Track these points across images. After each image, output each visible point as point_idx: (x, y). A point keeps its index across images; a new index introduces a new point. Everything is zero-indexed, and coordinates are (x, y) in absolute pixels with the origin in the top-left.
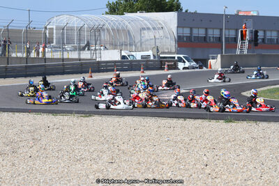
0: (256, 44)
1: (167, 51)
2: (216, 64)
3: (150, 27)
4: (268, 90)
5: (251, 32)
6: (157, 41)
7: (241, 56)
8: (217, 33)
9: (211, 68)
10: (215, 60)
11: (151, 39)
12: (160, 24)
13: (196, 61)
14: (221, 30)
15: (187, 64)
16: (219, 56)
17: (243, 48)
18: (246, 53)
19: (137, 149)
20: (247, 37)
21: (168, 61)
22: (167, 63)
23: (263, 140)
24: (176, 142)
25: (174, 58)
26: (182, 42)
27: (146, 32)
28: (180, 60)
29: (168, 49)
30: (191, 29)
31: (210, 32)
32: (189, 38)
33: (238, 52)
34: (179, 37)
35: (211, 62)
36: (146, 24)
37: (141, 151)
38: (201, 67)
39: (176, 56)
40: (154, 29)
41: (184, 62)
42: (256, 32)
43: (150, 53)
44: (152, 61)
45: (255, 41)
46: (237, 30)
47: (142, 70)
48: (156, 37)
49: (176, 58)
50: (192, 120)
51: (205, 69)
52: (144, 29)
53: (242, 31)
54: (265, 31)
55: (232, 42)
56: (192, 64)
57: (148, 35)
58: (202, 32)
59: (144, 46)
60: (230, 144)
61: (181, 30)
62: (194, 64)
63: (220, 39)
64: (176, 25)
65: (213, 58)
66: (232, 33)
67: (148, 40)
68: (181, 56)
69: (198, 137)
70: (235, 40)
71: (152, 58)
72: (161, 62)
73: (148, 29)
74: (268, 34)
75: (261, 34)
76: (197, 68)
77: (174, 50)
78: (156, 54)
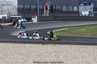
0: (52, 12)
1: (13, 15)
2: (35, 20)
3: (6, 4)
4: (58, 31)
5: (50, 6)
6: (9, 10)
7: (46, 17)
8: (35, 7)
9: (33, 22)
10: (35, 18)
11: (6, 10)
12: (10, 3)
13: (26, 19)
14: (37, 5)
15: (22, 20)
16: (36, 16)
17: (46, 13)
18: (48, 15)
19: (6, 56)
20: (48, 9)
21: (14, 19)
22: (14, 20)
23: (60, 52)
24: (22, 53)
25: (17, 17)
26: (20, 11)
27: (4, 6)
28: (19, 18)
29: (14, 14)
30: (24, 5)
31: (32, 6)
32: (23, 9)
33: (45, 15)
34: (18, 9)
35: (33, 19)
36: (4, 3)
37: (8, 57)
38: (28, 21)
39: (18, 17)
40: (8, 5)
41: (21, 19)
42: (52, 6)
43: (6, 15)
44: (7, 19)
45: (52, 10)
46: (43, 6)
47: (3, 23)
48: (9, 9)
49: (18, 18)
50: (27, 44)
51: (30, 22)
52: (3, 5)
53: (46, 6)
54: (55, 6)
55: (42, 11)
56: (24, 20)
57: (5, 8)
58: (28, 7)
59: (3, 12)
60: (46, 54)
61: (19, 5)
62: (25, 20)
63: (36, 9)
64: (17, 4)
65: (34, 18)
66: (42, 7)
67: (5, 10)
68: (20, 17)
69: (32, 51)
70: (43, 10)
71: (7, 18)
72: (11, 19)
73: (5, 5)
74: (57, 7)
75: (54, 7)
76: (26, 22)
77: (16, 14)
78: (9, 16)
